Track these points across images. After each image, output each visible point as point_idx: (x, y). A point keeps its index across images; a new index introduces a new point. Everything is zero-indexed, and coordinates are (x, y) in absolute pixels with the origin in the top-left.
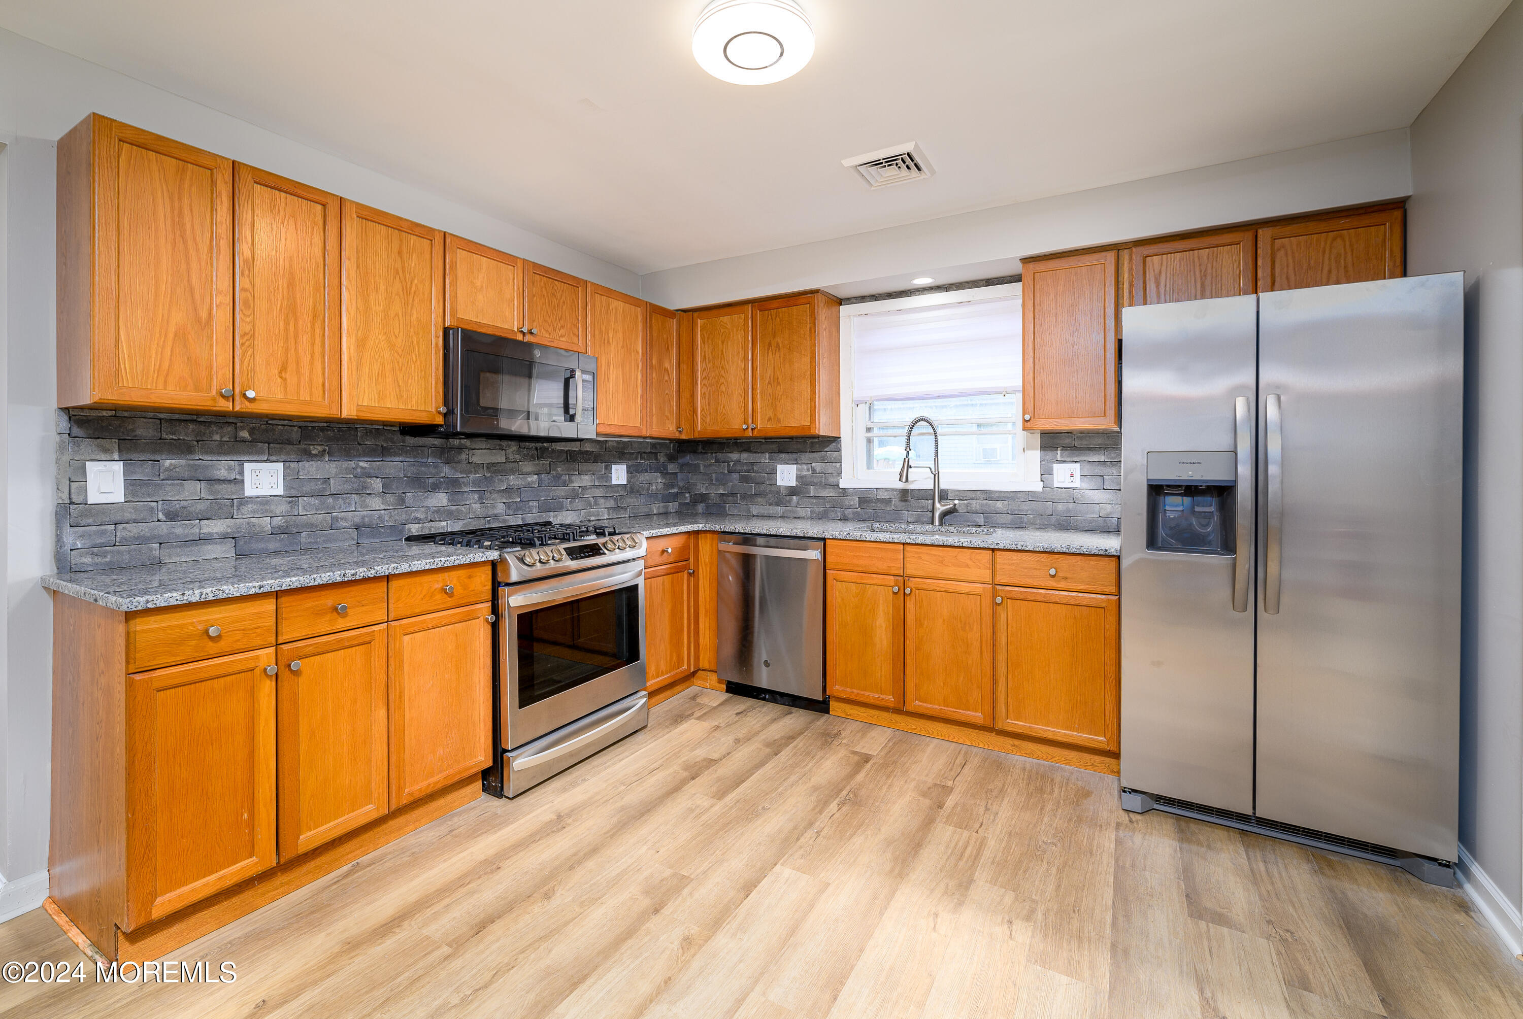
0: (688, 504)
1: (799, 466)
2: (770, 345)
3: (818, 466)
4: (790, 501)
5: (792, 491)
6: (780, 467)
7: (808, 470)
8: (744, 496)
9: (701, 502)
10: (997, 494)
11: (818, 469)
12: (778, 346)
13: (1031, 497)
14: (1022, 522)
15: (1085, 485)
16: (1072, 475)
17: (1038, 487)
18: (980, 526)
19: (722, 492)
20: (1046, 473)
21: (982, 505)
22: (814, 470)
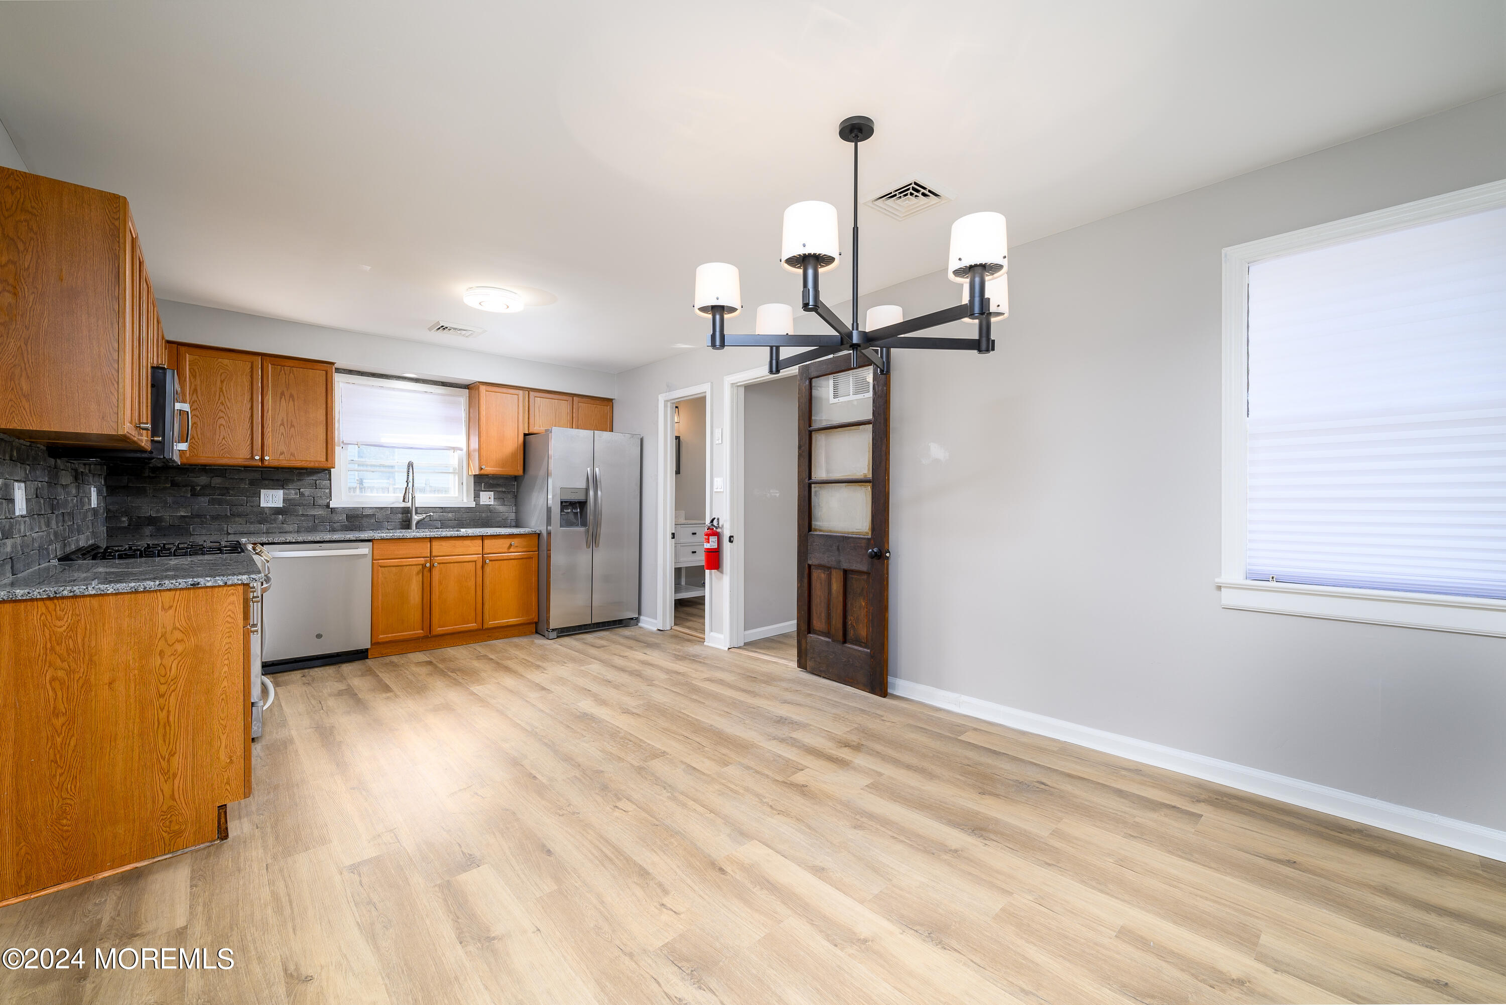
0: (125, 528)
1: (285, 491)
2: (283, 394)
3: (307, 492)
4: (275, 520)
5: (277, 511)
6: (263, 492)
7: (296, 494)
8: (215, 518)
9: (148, 525)
10: (449, 509)
11: (307, 494)
12: (291, 396)
13: (469, 510)
14: (463, 525)
15: (496, 503)
16: (490, 498)
17: (473, 505)
18: (439, 528)
19: (183, 514)
20: (477, 497)
21: (440, 516)
22: (302, 495)
